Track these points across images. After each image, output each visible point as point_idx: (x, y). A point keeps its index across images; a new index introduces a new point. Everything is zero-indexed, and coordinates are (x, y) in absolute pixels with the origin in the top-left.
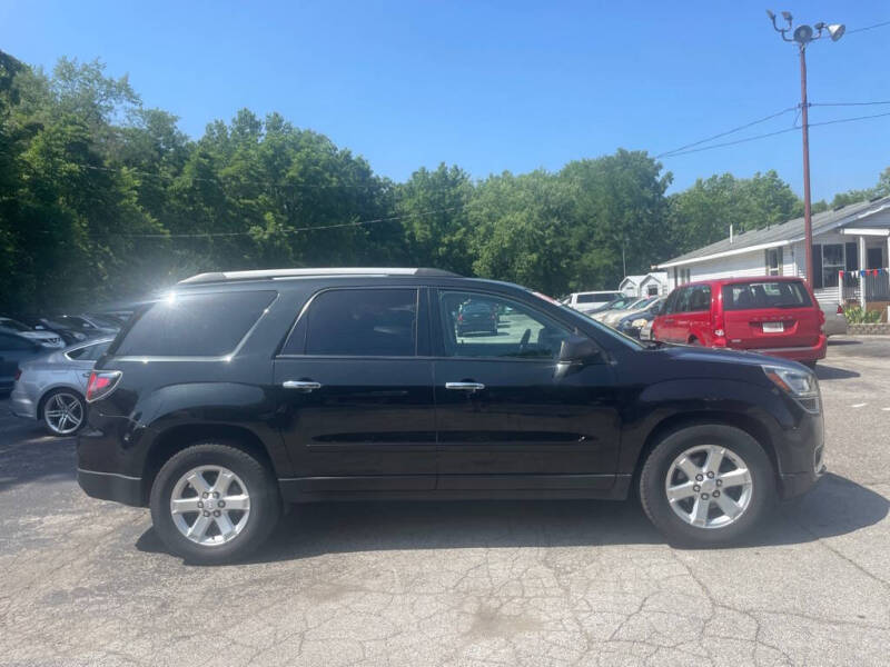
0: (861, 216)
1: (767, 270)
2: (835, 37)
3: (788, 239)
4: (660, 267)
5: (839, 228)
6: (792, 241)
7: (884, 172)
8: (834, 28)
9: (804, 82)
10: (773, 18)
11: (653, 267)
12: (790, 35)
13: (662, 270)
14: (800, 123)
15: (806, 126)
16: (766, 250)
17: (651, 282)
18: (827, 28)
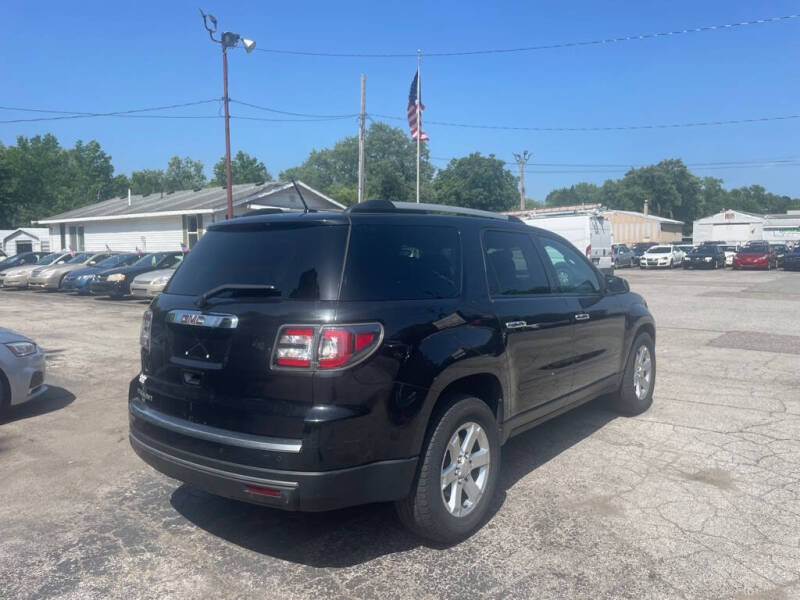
0: (260, 196)
1: (185, 234)
2: (249, 49)
3: (214, 208)
4: (40, 222)
5: (246, 203)
6: (216, 210)
7: (171, 162)
8: (249, 43)
9: (226, 79)
10: (204, 17)
11: (33, 222)
12: (218, 36)
13: (44, 226)
14: (223, 114)
15: (228, 117)
16: (184, 216)
17: (22, 238)
18: (242, 40)
